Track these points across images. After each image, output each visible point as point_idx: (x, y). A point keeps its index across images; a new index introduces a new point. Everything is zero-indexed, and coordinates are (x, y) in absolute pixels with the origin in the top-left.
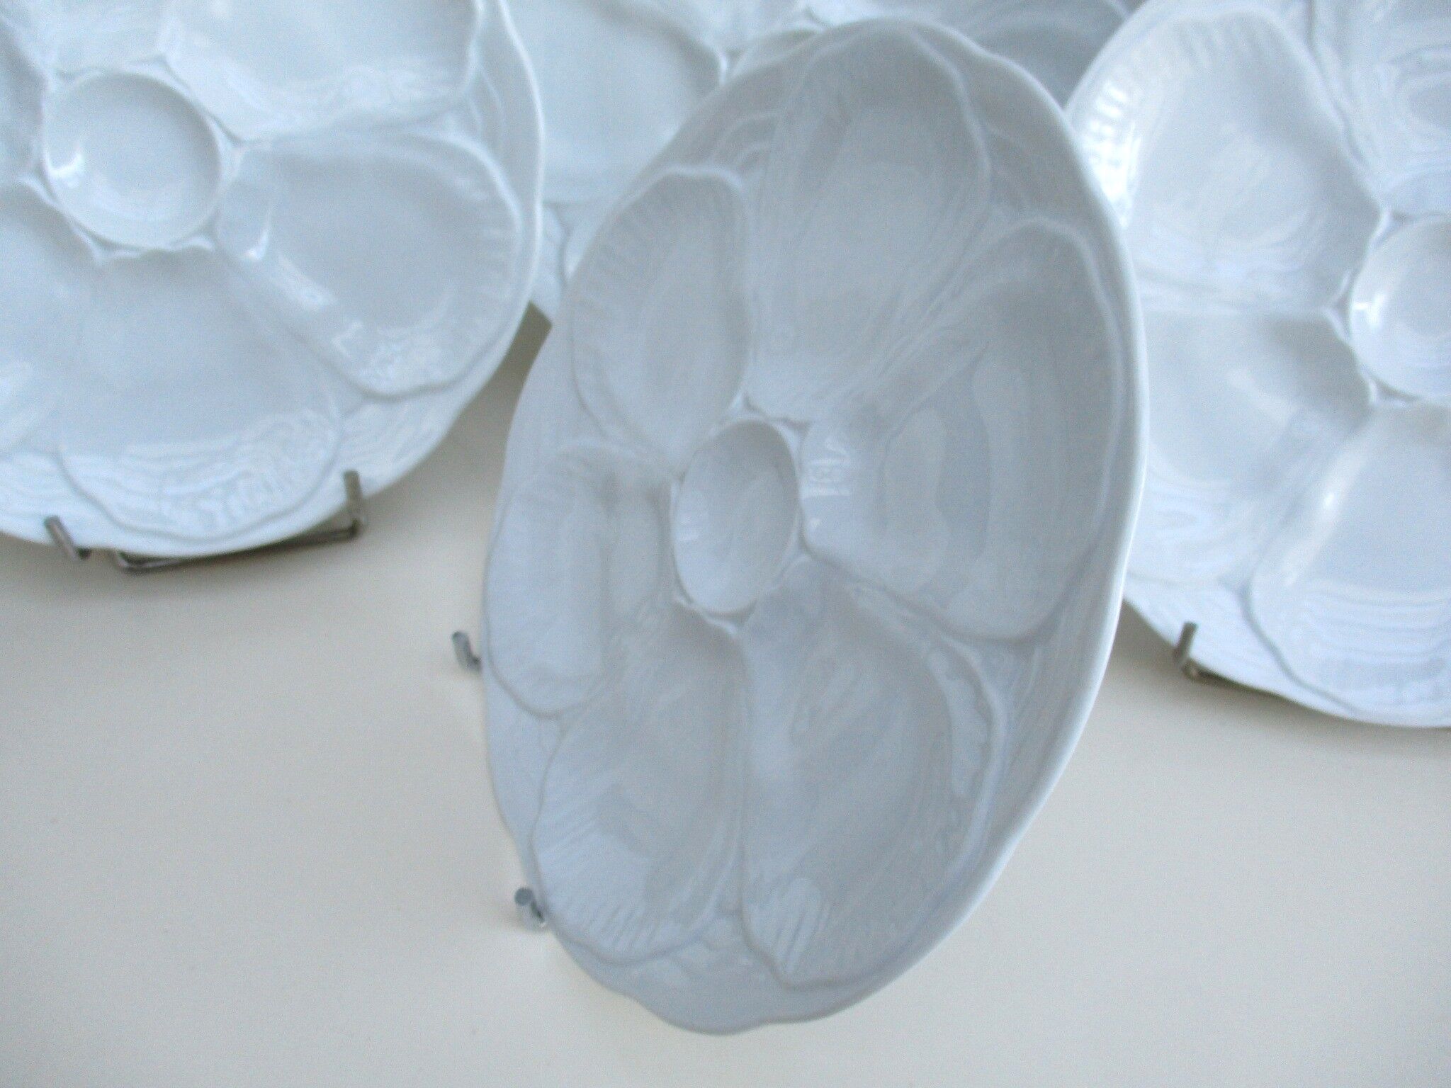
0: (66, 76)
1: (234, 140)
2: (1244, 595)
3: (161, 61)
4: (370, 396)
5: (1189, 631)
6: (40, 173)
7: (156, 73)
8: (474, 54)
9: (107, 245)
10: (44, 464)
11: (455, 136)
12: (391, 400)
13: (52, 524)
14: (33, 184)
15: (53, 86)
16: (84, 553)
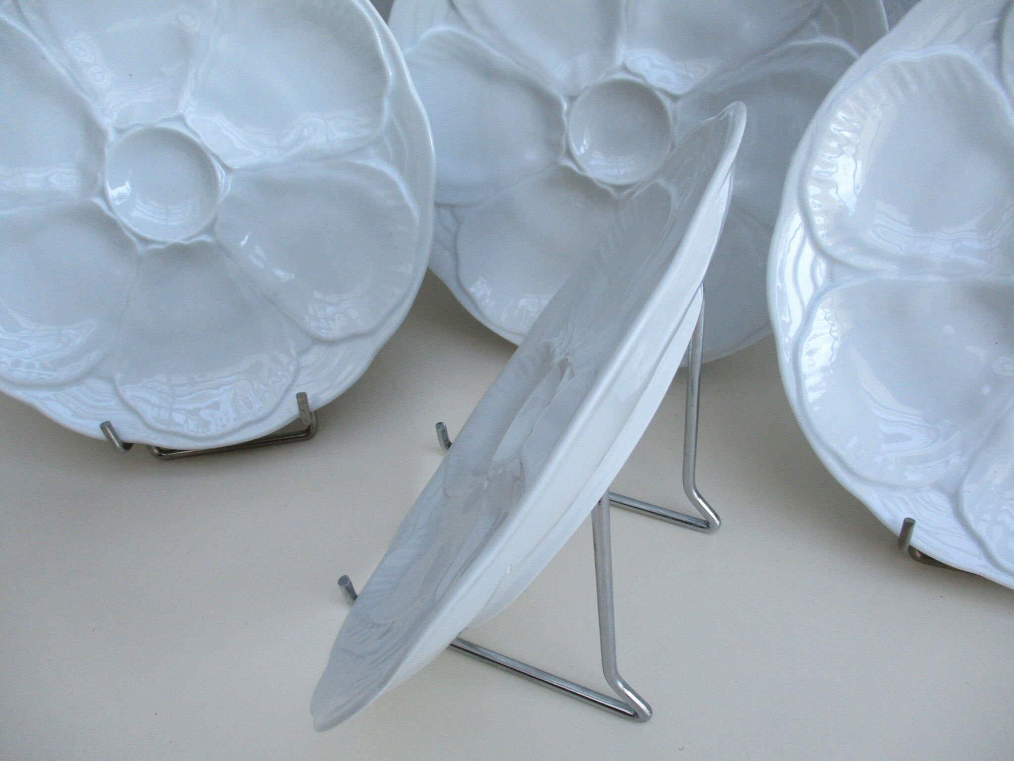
0: (120, 131)
1: (227, 169)
2: (955, 498)
3: (181, 119)
4: (318, 341)
5: (908, 524)
6: (103, 194)
7: (177, 127)
8: (387, 105)
9: (145, 241)
10: (103, 386)
11: (375, 163)
12: (332, 343)
13: (106, 426)
14: (98, 201)
15: (112, 137)
16: (127, 446)
